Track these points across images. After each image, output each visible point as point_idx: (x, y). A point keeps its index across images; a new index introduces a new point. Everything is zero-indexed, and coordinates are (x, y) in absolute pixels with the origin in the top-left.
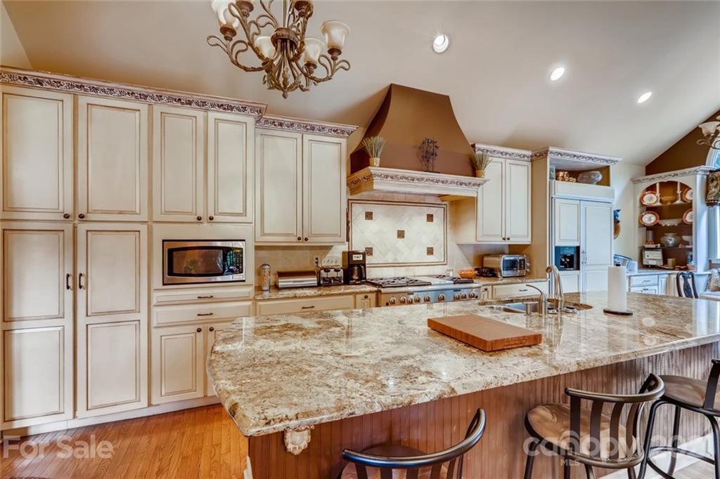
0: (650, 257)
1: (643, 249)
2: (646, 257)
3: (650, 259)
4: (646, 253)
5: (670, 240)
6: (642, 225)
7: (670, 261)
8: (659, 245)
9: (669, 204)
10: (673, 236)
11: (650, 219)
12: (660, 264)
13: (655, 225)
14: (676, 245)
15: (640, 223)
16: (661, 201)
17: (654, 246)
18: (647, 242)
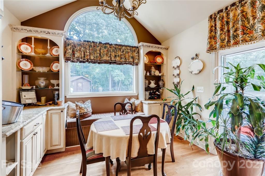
0: (26, 97)
1: (20, 91)
2: (24, 97)
3: (27, 99)
4: (23, 94)
5: (42, 83)
6: (19, 69)
7: (43, 99)
8: (34, 87)
9: (41, 55)
10: (45, 80)
11: (26, 65)
12: (35, 101)
13: (30, 71)
14: (46, 86)
15: (17, 67)
16: (35, 52)
17: (29, 88)
18: (23, 84)
